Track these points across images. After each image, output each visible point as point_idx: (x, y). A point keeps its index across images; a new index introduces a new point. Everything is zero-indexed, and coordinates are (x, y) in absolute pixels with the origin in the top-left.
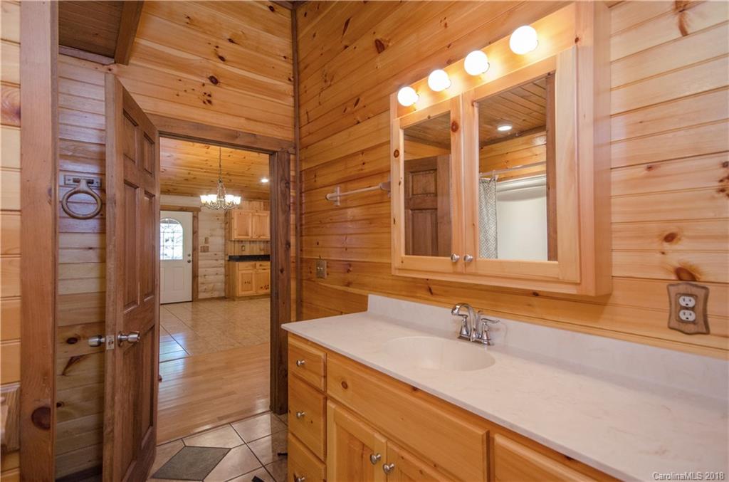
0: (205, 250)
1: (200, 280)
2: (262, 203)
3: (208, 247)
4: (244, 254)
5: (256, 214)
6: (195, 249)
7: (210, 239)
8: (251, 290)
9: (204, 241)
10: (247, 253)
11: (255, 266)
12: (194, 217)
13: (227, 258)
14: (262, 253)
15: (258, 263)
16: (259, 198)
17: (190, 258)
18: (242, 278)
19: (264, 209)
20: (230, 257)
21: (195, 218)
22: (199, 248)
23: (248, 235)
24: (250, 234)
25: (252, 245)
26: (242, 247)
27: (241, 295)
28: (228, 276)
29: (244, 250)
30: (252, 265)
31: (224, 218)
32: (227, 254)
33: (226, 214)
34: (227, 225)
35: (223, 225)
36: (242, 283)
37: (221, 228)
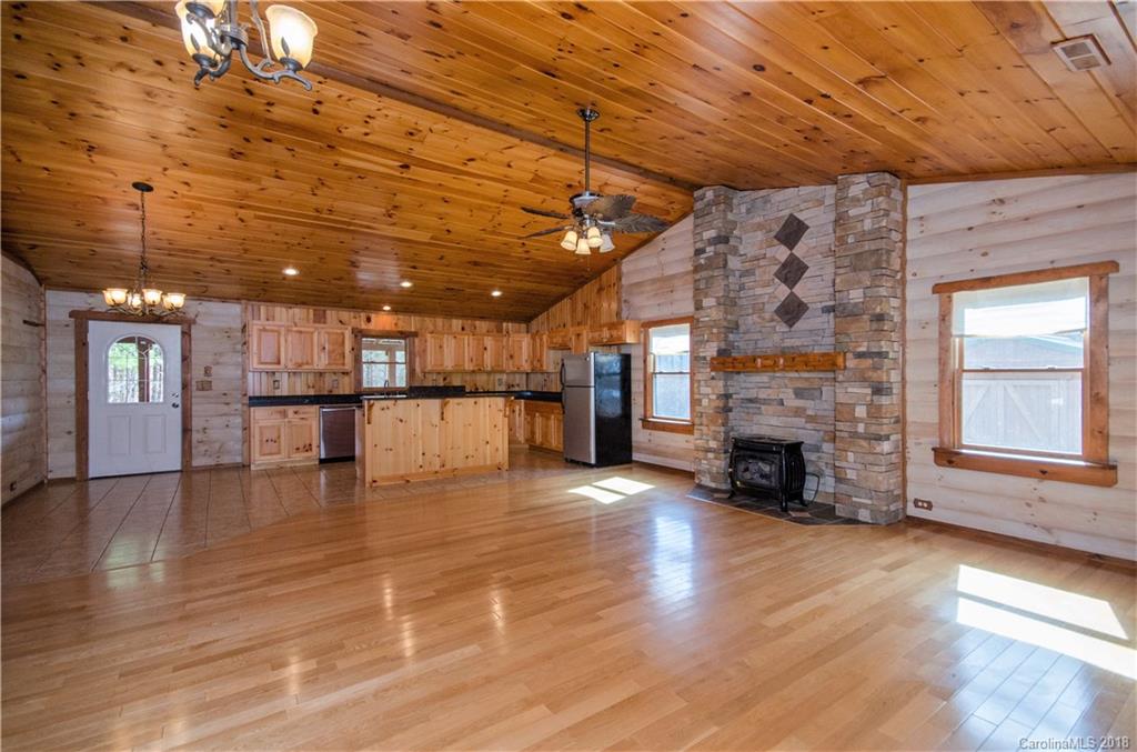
0: (205, 386)
1: (195, 436)
2: (311, 311)
3: (210, 382)
4: (278, 393)
5: (295, 329)
6: (185, 386)
7: (215, 370)
8: (279, 453)
9: (203, 372)
10: (284, 391)
11: (284, 414)
12: (183, 333)
13: (246, 401)
14: (312, 392)
15: (290, 409)
16: (304, 303)
17: (178, 401)
18: (261, 434)
19: (315, 322)
20: (250, 398)
21: (186, 334)
22: (194, 383)
23: (279, 363)
24: (283, 361)
25: (292, 378)
26: (274, 382)
27: (260, 461)
28: (246, 429)
29: (278, 388)
30: (280, 412)
31: (239, 334)
32: (245, 395)
33: (244, 329)
34: (245, 347)
35: (239, 347)
36: (261, 441)
37: (235, 351)
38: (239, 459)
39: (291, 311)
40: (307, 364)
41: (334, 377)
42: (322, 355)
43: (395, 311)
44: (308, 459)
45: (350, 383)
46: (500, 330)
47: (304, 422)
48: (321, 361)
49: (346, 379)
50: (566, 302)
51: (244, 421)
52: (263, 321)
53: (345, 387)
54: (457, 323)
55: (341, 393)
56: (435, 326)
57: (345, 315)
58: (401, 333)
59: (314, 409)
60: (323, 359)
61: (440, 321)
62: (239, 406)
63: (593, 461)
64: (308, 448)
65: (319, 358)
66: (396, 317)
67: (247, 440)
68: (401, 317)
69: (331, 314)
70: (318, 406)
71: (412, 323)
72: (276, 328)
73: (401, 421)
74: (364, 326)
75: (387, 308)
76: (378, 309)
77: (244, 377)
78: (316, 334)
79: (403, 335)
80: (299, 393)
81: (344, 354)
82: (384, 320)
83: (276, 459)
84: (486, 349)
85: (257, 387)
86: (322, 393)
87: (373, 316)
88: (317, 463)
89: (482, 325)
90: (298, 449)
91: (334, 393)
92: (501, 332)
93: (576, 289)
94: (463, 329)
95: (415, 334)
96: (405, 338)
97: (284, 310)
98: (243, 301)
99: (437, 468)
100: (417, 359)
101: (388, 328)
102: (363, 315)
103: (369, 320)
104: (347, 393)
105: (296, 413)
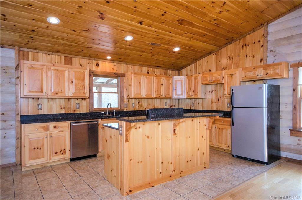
2: (63, 58)
4: (41, 113)
5: (53, 68)
8: (43, 157)
10: (45, 111)
11: (47, 129)
13: (19, 119)
14: (63, 112)
15: (51, 125)
16: (58, 51)
18: (30, 144)
19: (65, 64)
20: (22, 117)
23: (42, 92)
24: (45, 90)
25: (51, 102)
26: (38, 105)
27: (29, 163)
28: (19, 138)
29: (41, 109)
30: (43, 127)
31: (14, 71)
32: (18, 114)
33: (17, 67)
34: (18, 80)
35: (13, 80)
36: (30, 149)
37: (10, 83)
38: (13, 160)
39: (49, 57)
40: (61, 92)
41: (77, 101)
42: (71, 86)
43: (113, 60)
44: (63, 159)
45: (87, 105)
46: (166, 74)
47: (61, 134)
48: (70, 91)
49: (84, 103)
50: (213, 57)
51: (17, 133)
52: (30, 62)
53: (83, 109)
54: (145, 69)
55: (82, 112)
56: (134, 70)
57: (84, 61)
58: (116, 74)
59: (67, 124)
60: (71, 90)
61: (136, 68)
62: (13, 123)
63: (266, 160)
64: (63, 152)
65: (69, 89)
66: (113, 64)
67: (19, 147)
68: (115, 64)
69: (76, 60)
70: (70, 122)
71: (122, 68)
72: (40, 67)
73: (148, 137)
74: (94, 69)
75: (109, 58)
76: (103, 58)
77: (17, 101)
78: (67, 72)
79: (117, 75)
80: (55, 112)
81: (84, 85)
82: (106, 66)
83: (41, 161)
84: (162, 84)
85: (26, 109)
86: (70, 112)
87: (100, 63)
88: (69, 161)
89: (158, 71)
90: (56, 153)
91: (78, 112)
92: (167, 75)
93: (220, 47)
94: (148, 73)
95: (123, 75)
96: (117, 77)
97: (44, 55)
98: (16, 48)
99: (171, 173)
100: (125, 90)
101: (108, 71)
102: (95, 62)
103: (97, 65)
104: (85, 111)
105: (55, 127)
